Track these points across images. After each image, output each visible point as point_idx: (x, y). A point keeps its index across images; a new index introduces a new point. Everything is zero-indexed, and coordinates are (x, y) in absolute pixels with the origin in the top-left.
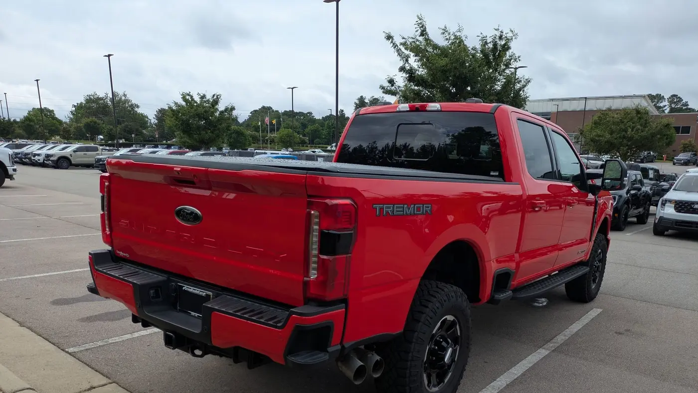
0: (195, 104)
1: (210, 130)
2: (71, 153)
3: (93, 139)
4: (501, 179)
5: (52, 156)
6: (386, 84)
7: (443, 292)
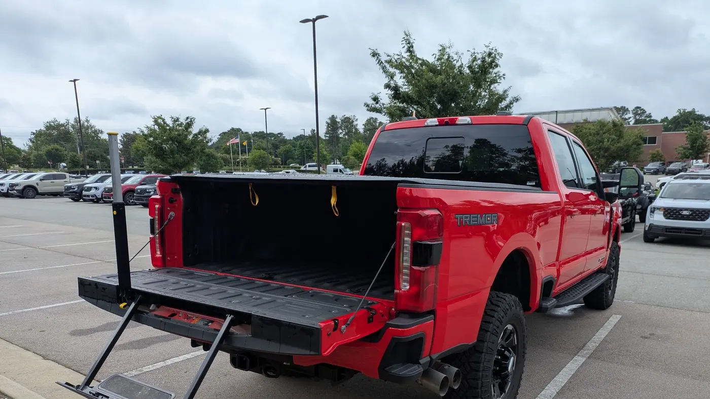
0: (168, 128)
1: (184, 153)
2: (37, 182)
3: (54, 167)
4: (539, 189)
5: (17, 185)
6: (371, 102)
7: (504, 301)
